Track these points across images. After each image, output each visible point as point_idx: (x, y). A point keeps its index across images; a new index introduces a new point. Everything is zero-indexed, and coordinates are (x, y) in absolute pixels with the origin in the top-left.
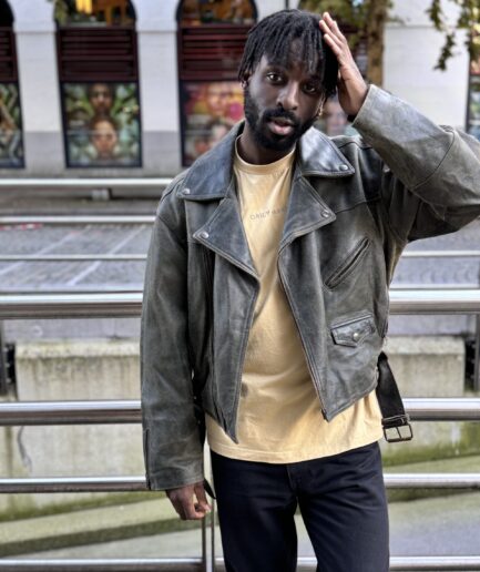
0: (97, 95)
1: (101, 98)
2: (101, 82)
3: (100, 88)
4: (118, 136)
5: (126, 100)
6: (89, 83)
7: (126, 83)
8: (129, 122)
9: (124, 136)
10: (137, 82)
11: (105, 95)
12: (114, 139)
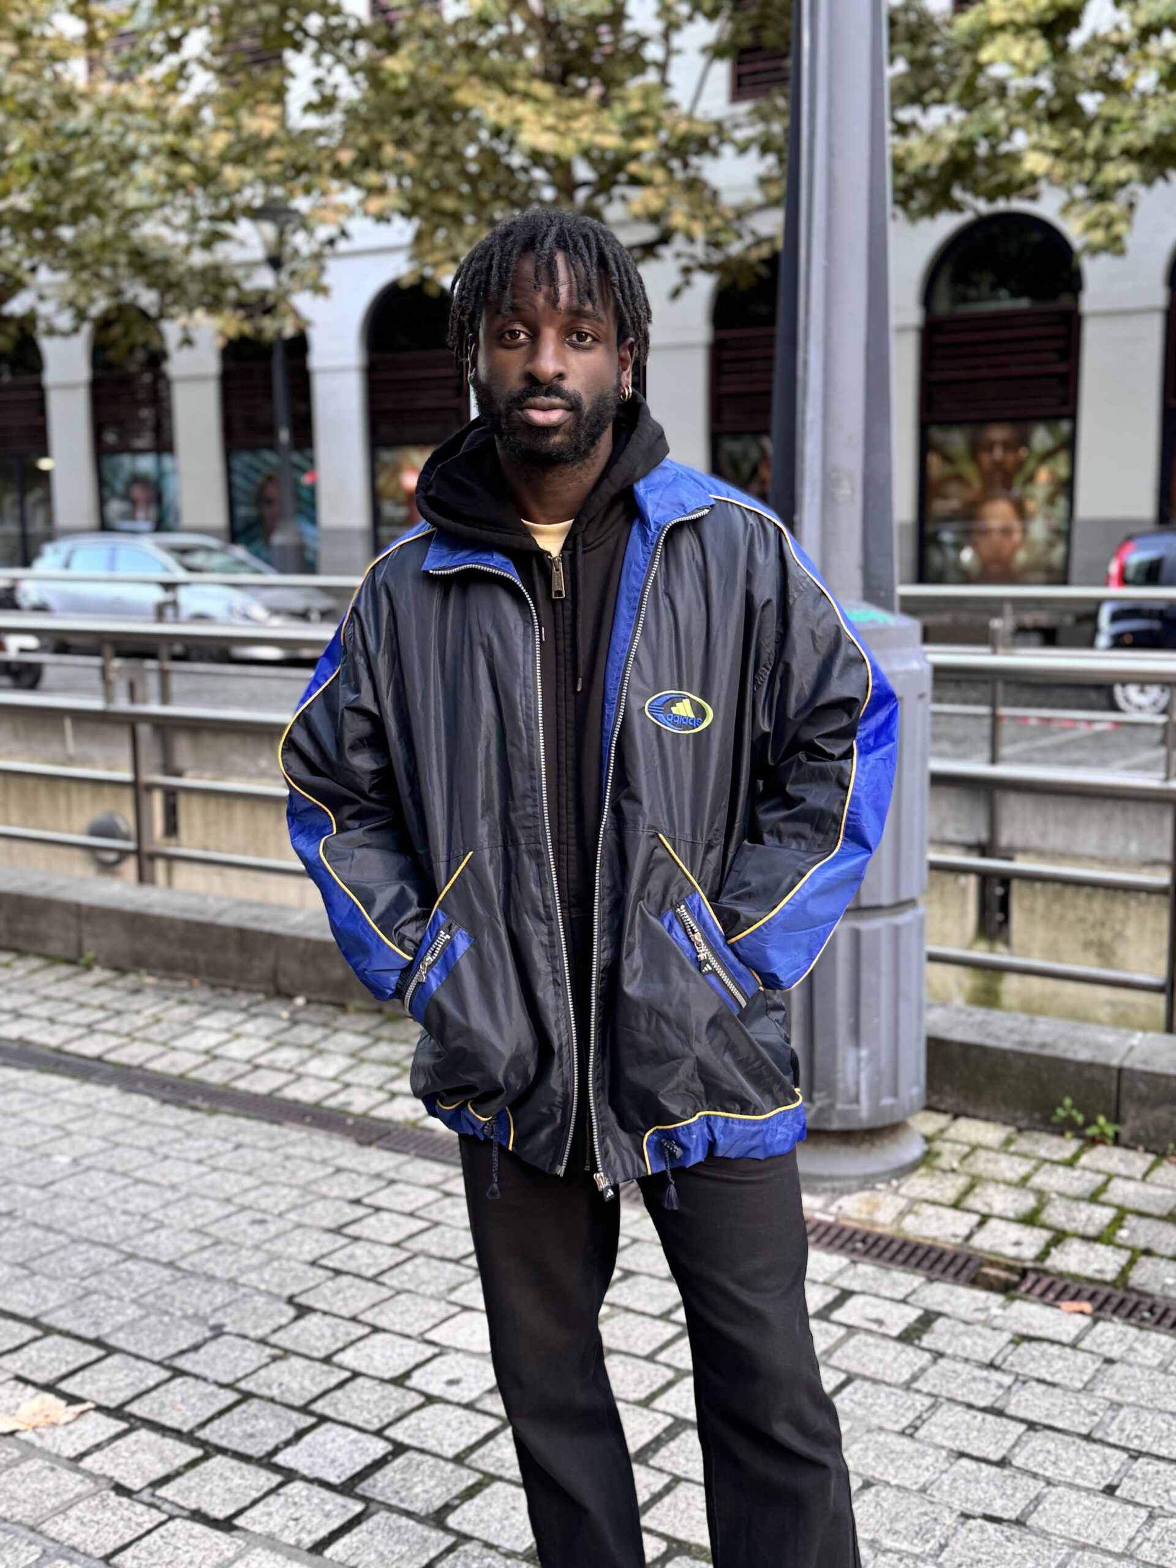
2: (999, 420)
4: (1025, 531)
5: (1047, 456)
6: (977, 426)
7: (1050, 419)
8: (1051, 501)
9: (1038, 530)
10: (1073, 417)
11: (1006, 445)
12: (1017, 537)
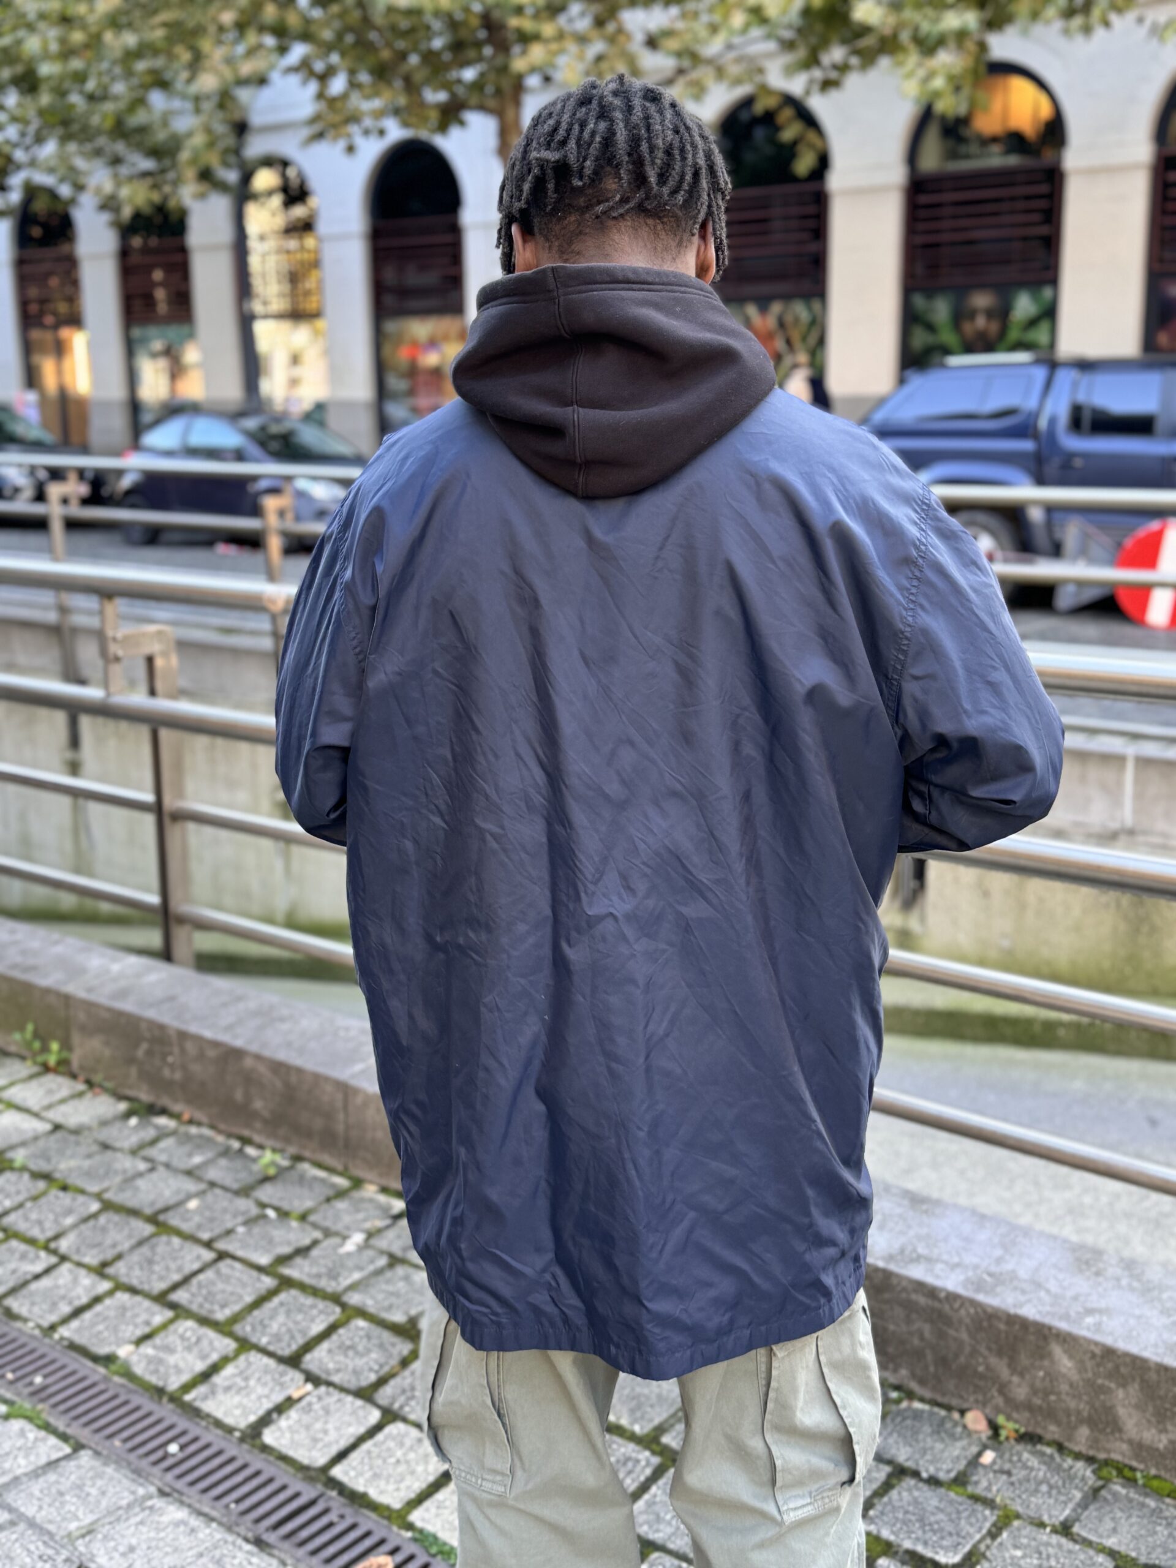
0: (972, 315)
1: (981, 322)
2: (982, 286)
3: (981, 300)
5: (1033, 322)
6: (960, 292)
7: (1033, 284)
11: (990, 314)
